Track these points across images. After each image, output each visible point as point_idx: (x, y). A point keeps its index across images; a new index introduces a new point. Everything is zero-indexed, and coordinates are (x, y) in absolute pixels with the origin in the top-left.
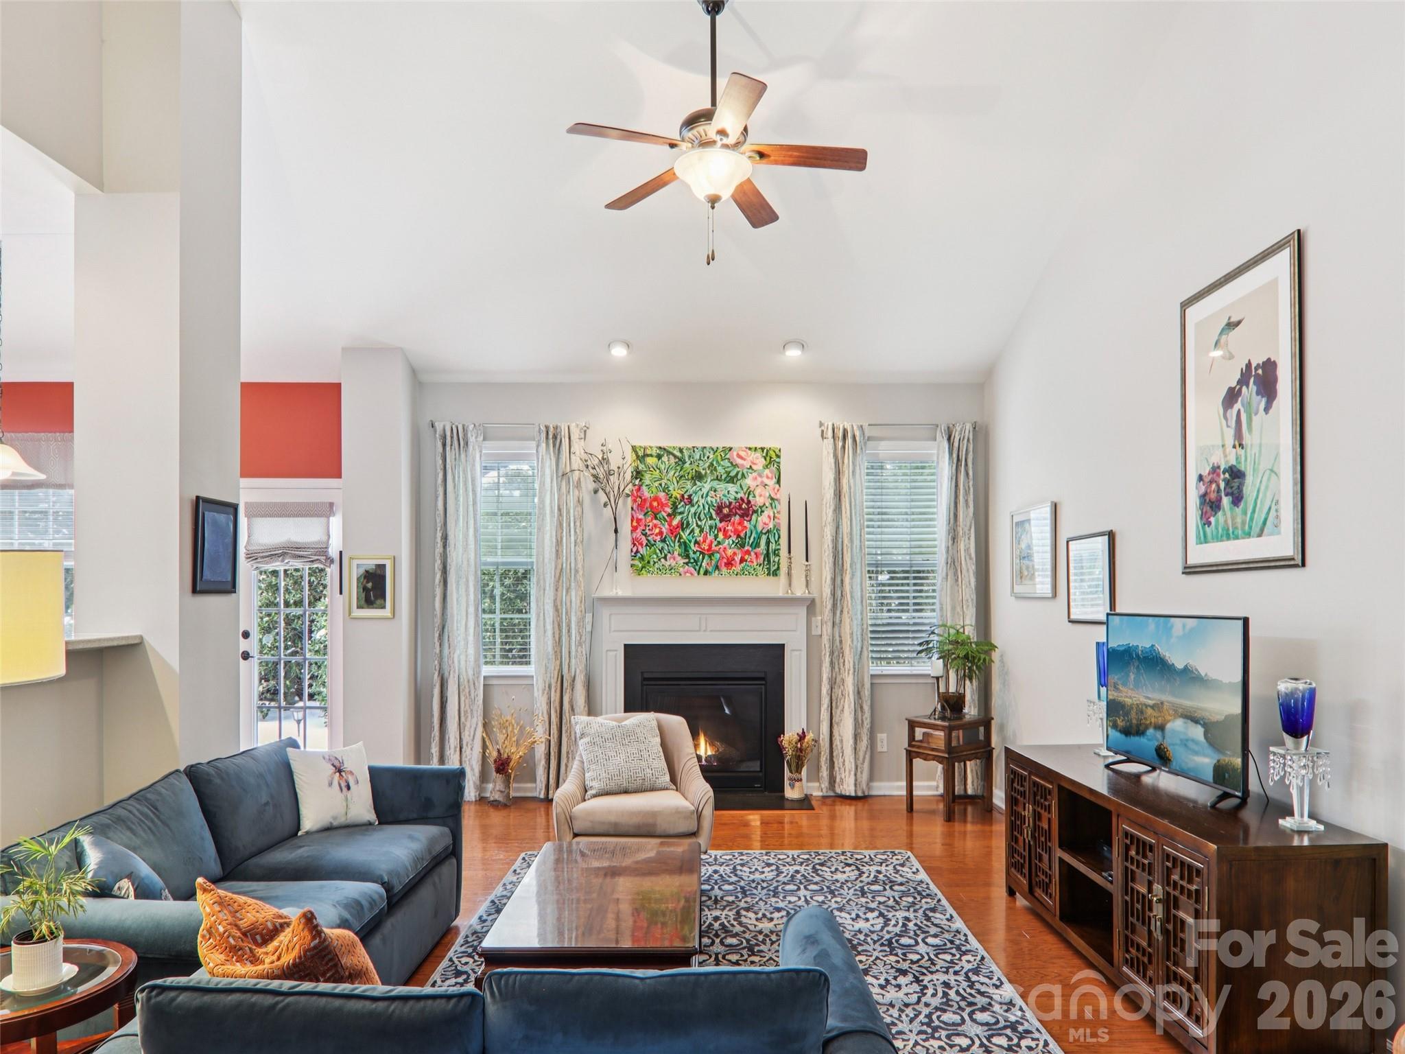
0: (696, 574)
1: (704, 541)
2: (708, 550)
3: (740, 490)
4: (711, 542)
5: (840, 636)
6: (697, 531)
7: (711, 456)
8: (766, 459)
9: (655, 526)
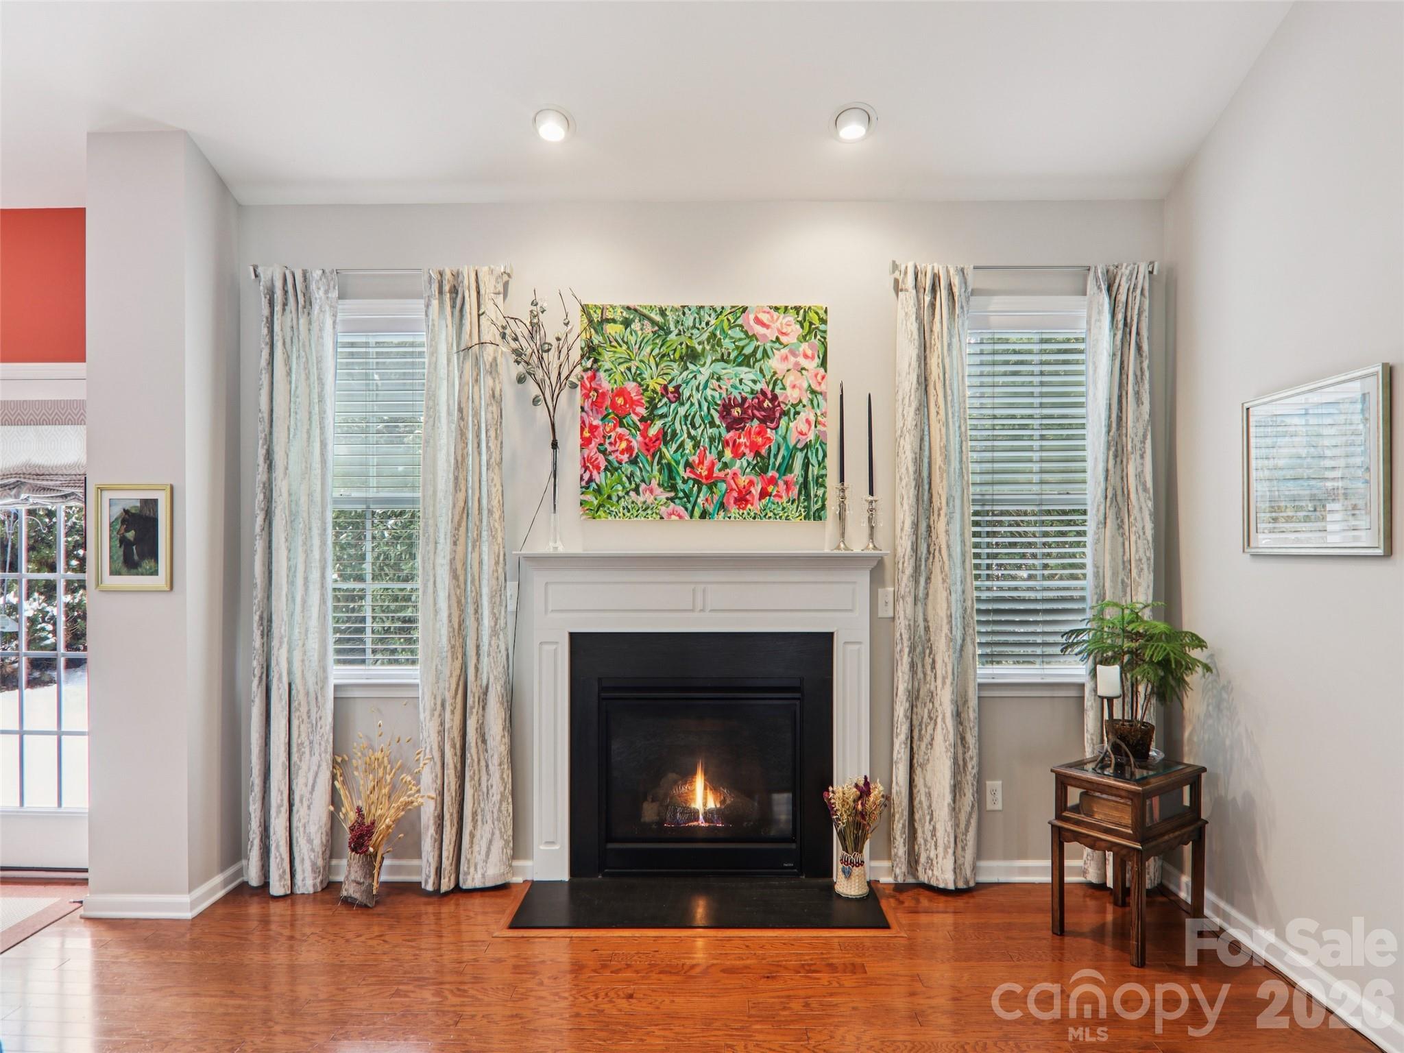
0: (687, 517)
1: (701, 462)
2: (707, 478)
3: (760, 377)
4: (713, 464)
5: (926, 620)
6: (689, 445)
7: (713, 322)
8: (802, 327)
9: (621, 437)
